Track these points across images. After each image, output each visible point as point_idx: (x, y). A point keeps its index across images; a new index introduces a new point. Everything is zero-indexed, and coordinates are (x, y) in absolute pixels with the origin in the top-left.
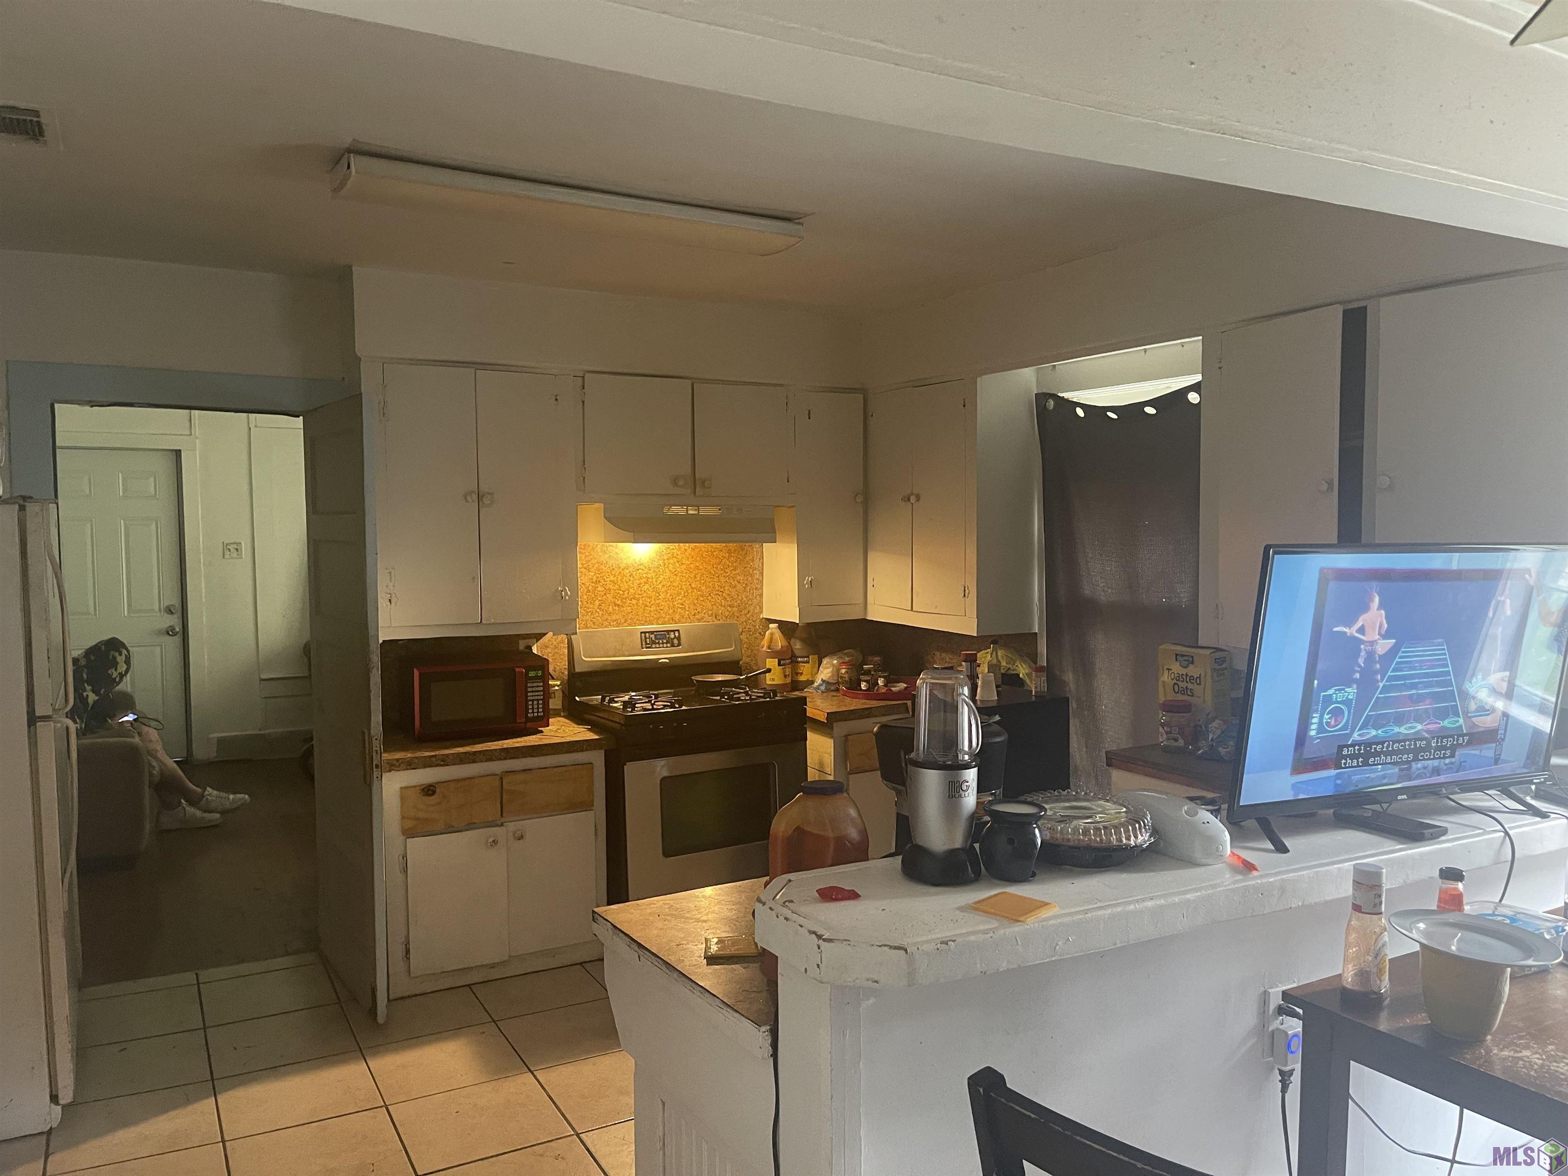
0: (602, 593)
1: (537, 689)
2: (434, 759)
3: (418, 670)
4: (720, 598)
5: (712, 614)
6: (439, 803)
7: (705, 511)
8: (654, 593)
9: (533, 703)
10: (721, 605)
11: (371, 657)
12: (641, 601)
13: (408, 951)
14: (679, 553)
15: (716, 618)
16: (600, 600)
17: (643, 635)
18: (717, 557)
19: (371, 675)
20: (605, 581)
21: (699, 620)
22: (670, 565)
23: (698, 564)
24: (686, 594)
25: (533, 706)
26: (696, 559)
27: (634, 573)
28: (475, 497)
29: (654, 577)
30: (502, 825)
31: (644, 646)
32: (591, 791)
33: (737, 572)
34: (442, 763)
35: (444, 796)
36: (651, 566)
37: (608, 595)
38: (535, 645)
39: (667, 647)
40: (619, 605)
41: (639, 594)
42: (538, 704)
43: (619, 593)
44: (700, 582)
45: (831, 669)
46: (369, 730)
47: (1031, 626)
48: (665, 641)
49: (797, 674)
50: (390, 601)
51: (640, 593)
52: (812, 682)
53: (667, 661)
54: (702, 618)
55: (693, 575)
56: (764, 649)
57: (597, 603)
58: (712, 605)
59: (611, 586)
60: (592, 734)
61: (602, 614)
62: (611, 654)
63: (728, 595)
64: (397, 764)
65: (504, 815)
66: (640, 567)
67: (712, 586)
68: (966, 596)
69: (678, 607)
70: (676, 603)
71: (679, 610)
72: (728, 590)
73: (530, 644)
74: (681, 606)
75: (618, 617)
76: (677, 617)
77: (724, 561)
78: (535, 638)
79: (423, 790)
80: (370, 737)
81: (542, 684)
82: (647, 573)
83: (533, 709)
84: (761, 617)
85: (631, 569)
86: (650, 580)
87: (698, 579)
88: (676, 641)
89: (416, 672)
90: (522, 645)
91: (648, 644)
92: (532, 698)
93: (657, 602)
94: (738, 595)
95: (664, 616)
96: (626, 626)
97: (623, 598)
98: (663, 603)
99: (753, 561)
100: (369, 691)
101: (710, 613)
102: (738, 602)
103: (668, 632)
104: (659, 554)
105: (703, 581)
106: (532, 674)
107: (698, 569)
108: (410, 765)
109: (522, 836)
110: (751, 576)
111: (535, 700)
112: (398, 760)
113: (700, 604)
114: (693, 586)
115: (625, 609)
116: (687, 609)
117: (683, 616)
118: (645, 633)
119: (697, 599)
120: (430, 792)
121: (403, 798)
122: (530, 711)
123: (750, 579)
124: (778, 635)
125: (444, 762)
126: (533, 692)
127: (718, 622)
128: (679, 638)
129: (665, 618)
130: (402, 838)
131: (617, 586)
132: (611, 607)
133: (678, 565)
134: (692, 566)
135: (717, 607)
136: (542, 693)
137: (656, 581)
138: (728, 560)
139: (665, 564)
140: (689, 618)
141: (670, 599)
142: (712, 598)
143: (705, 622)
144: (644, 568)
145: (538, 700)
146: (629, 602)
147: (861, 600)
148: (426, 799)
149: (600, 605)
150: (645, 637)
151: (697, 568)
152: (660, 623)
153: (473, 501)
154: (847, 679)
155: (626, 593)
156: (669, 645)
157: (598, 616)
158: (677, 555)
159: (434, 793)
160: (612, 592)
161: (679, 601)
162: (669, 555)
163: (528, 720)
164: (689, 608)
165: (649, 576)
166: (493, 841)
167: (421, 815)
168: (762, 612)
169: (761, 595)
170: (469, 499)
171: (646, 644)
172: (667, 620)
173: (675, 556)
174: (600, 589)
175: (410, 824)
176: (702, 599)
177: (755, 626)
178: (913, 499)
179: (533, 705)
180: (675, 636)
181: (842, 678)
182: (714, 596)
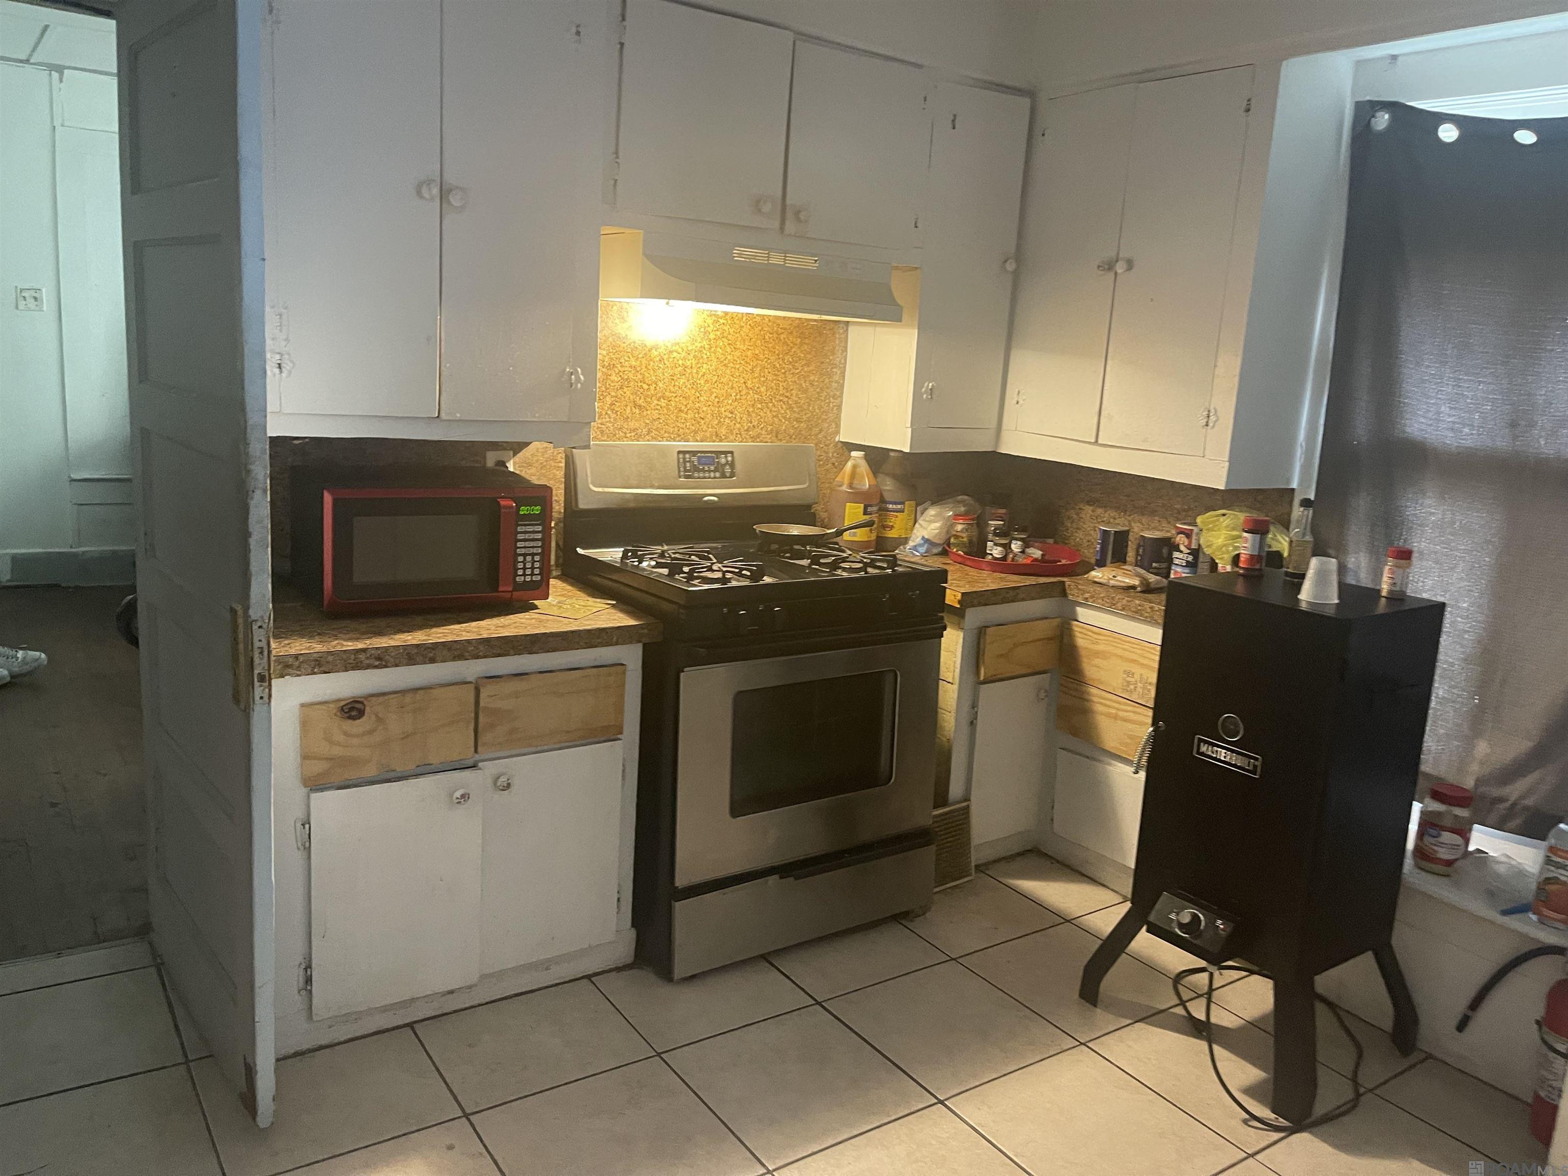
0: (617, 385)
1: (532, 536)
2: (362, 656)
3: (332, 494)
4: (784, 407)
5: (772, 430)
6: (371, 732)
7: (795, 262)
8: (693, 392)
9: (525, 559)
10: (785, 418)
11: (252, 467)
12: (673, 404)
13: (309, 980)
14: (731, 331)
15: (777, 437)
16: (612, 397)
17: (681, 456)
18: (785, 343)
19: (252, 503)
20: (622, 366)
21: (754, 439)
22: (719, 349)
23: (757, 352)
24: (738, 397)
25: (525, 565)
26: (755, 342)
27: (665, 357)
28: (436, 191)
29: (694, 366)
30: (474, 766)
31: (682, 473)
32: (619, 709)
33: (811, 368)
34: (377, 663)
35: (379, 720)
36: (690, 348)
37: (625, 389)
38: (512, 462)
39: (715, 478)
40: (640, 406)
41: (670, 392)
42: (534, 562)
43: (642, 387)
44: (760, 380)
45: (941, 522)
46: (246, 608)
47: (1289, 480)
48: (712, 468)
49: (884, 527)
50: (280, 366)
51: (673, 389)
52: (906, 541)
53: (715, 499)
54: (758, 436)
55: (750, 367)
56: (845, 488)
57: (608, 400)
58: (774, 416)
59: (631, 375)
60: (621, 615)
61: (615, 419)
62: (635, 482)
63: (796, 403)
64: (297, 663)
65: (480, 749)
66: (674, 348)
67: (775, 387)
68: (1211, 424)
69: (726, 416)
70: (723, 409)
71: (727, 421)
72: (797, 395)
73: (504, 459)
74: (730, 415)
75: (637, 425)
76: (723, 431)
77: (793, 350)
78: (511, 449)
79: (342, 709)
80: (249, 624)
81: (540, 528)
82: (684, 359)
83: (524, 569)
84: (837, 439)
85: (660, 350)
86: (689, 371)
87: (756, 375)
88: (728, 469)
89: (328, 498)
90: (491, 459)
91: (689, 471)
92: (523, 551)
93: (697, 405)
94: (809, 405)
95: (705, 428)
96: (648, 441)
97: (647, 396)
98: (705, 409)
99: (833, 354)
100: (246, 535)
101: (770, 428)
102: (808, 415)
103: (718, 453)
104: (702, 330)
105: (762, 379)
106: (524, 510)
107: (757, 359)
108: (320, 665)
109: (509, 785)
110: (830, 376)
111: (529, 555)
112: (296, 657)
113: (757, 414)
114: (749, 385)
115: (649, 412)
116: (739, 420)
117: (731, 430)
118: (684, 453)
119: (753, 405)
120: (354, 713)
121: (305, 725)
122: (520, 572)
123: (827, 380)
124: (864, 467)
125: (381, 660)
126: (525, 540)
127: (779, 443)
128: (732, 465)
129: (706, 431)
130: (305, 790)
131: (639, 376)
132: (629, 408)
133: (729, 350)
134: (749, 353)
135: (780, 420)
136: (540, 544)
137: (697, 373)
138: (799, 348)
139: (711, 348)
140: (740, 434)
141: (716, 404)
142: (774, 405)
143: (761, 442)
144: (680, 350)
145: (533, 555)
146: (656, 402)
147: (994, 424)
148: (349, 725)
149: (612, 404)
150: (684, 459)
151: (756, 356)
152: (698, 439)
153: (432, 199)
154: (965, 540)
155: (652, 388)
156: (718, 475)
157: (610, 422)
158: (729, 334)
159: (361, 713)
160: (632, 384)
161: (728, 407)
162: (718, 333)
163: (518, 587)
164: (741, 418)
165: (688, 363)
166: (463, 796)
167: (337, 751)
168: (838, 432)
169: (839, 407)
170: (425, 192)
171: (686, 471)
172: (708, 434)
173: (725, 335)
174: (614, 377)
175: (318, 767)
176: (759, 406)
177: (827, 453)
178: (1120, 268)
179: (524, 562)
180: (727, 461)
181: (956, 537)
182: (776, 403)
